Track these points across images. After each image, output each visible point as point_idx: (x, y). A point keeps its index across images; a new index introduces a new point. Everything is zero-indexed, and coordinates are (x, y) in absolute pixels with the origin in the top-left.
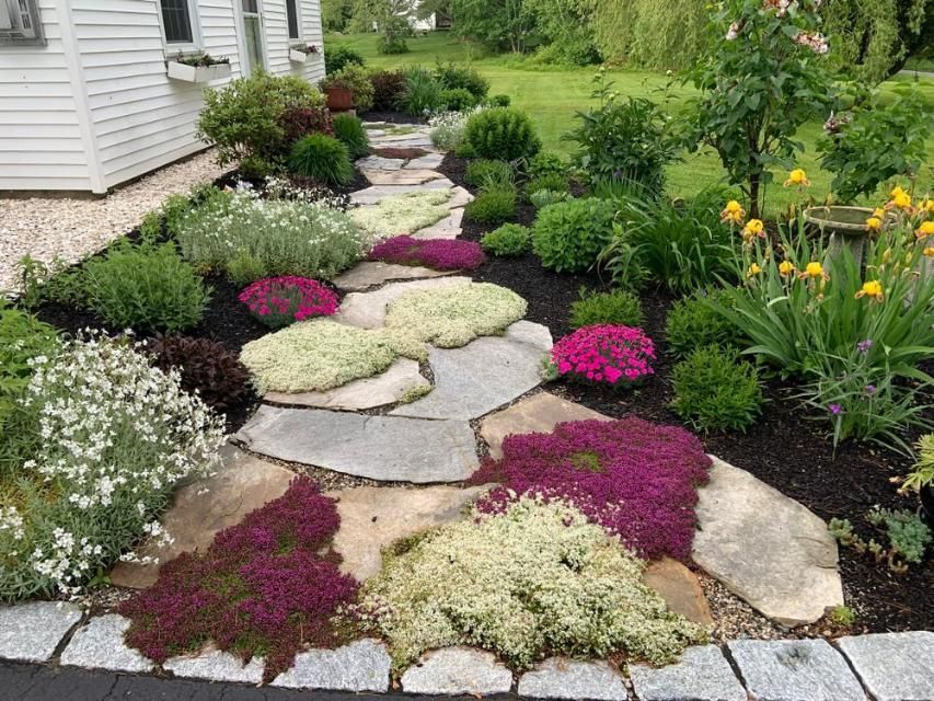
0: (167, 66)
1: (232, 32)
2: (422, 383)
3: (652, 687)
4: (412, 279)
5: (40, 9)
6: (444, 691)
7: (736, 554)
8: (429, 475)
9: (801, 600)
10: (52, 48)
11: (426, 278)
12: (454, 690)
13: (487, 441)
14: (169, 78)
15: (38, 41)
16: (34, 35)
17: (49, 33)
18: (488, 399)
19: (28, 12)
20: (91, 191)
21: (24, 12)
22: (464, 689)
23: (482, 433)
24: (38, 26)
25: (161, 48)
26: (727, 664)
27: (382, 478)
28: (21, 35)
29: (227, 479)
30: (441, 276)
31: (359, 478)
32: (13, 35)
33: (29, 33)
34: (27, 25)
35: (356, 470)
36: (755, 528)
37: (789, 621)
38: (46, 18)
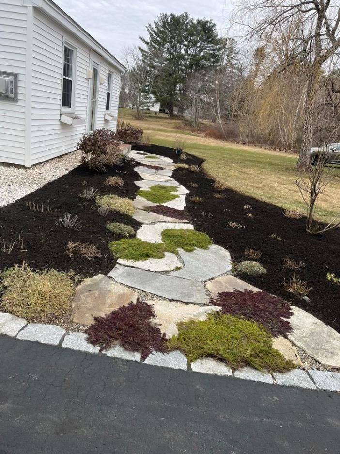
0: (60, 117)
1: (85, 105)
2: (179, 265)
3: (282, 381)
4: (168, 222)
5: (18, 87)
6: (208, 372)
7: (309, 342)
8: (189, 300)
9: (333, 359)
10: (20, 103)
11: (174, 222)
12: (211, 373)
13: (210, 290)
14: (61, 122)
15: (15, 100)
16: (13, 97)
17: (20, 97)
18: (207, 274)
19: (13, 87)
20: (24, 166)
21: (12, 87)
22: (215, 373)
23: (207, 287)
24: (16, 94)
25: (59, 108)
26: (308, 377)
27: (171, 298)
28: (8, 96)
29: (110, 290)
30: (180, 223)
31: (161, 297)
32: (4, 95)
33: (12, 96)
34: (12, 92)
35: (159, 294)
36: (316, 334)
37: (330, 366)
38: (20, 91)
